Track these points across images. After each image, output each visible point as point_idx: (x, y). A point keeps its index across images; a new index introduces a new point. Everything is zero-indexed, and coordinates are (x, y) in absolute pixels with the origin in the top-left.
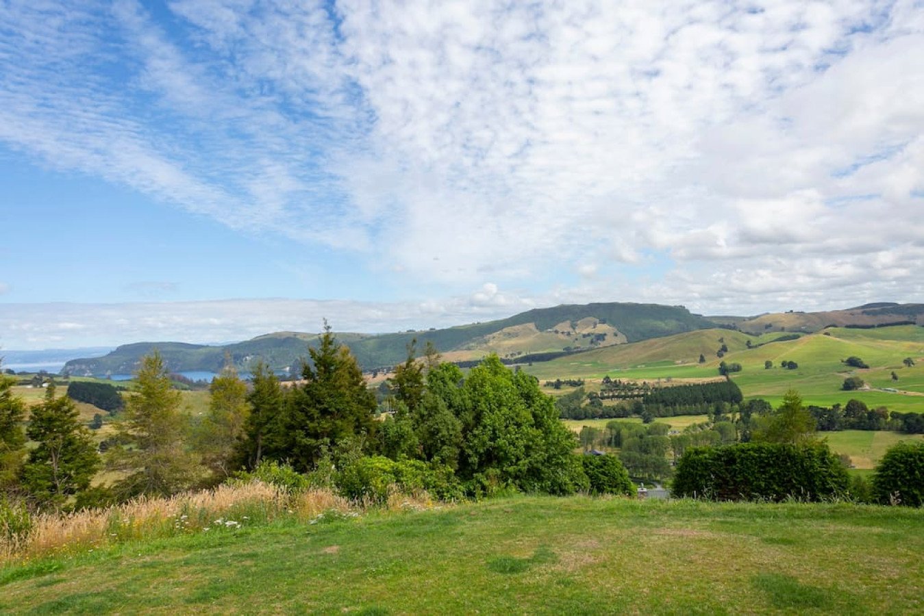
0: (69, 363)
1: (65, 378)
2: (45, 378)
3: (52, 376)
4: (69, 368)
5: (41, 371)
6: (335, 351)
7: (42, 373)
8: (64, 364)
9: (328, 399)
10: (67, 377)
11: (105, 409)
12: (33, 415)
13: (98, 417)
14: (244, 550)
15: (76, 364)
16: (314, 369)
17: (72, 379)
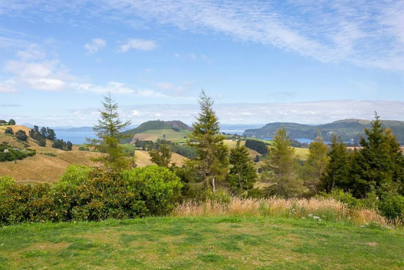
0: (246, 131)
1: (244, 138)
2: (237, 137)
3: (239, 136)
4: (246, 133)
5: (235, 134)
6: (381, 131)
7: (236, 135)
8: (244, 131)
9: (376, 159)
10: (245, 137)
11: (260, 153)
12: (231, 153)
13: (257, 156)
14: (322, 232)
15: (250, 131)
16: (367, 141)
17: (248, 138)
